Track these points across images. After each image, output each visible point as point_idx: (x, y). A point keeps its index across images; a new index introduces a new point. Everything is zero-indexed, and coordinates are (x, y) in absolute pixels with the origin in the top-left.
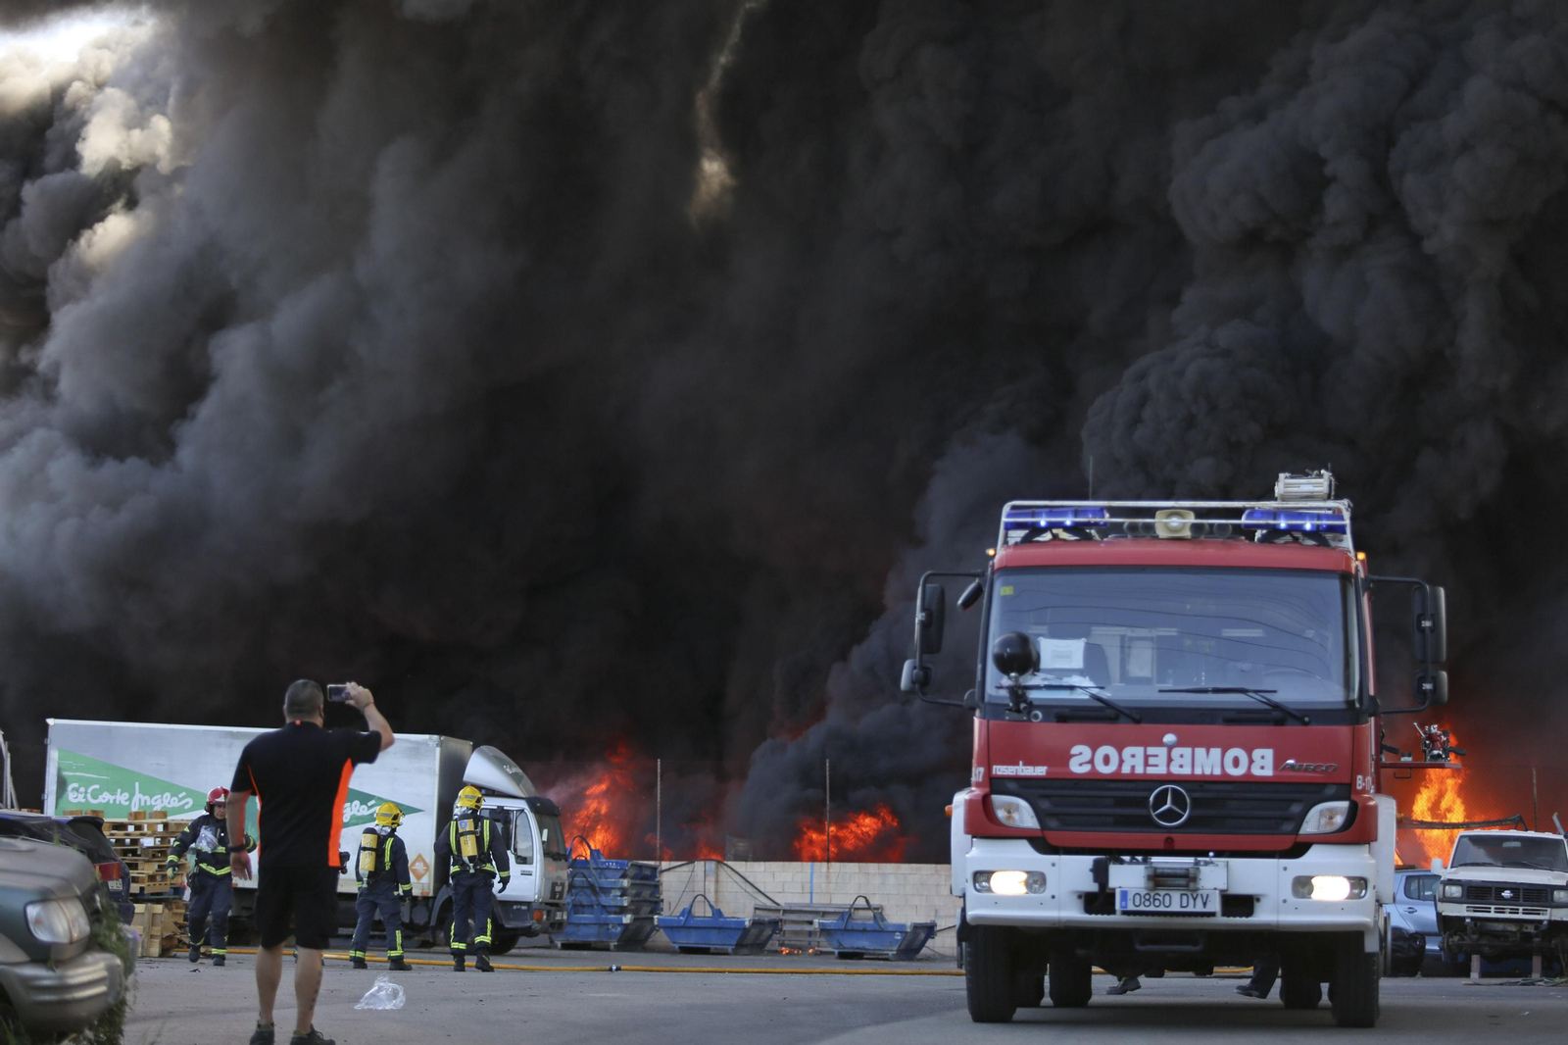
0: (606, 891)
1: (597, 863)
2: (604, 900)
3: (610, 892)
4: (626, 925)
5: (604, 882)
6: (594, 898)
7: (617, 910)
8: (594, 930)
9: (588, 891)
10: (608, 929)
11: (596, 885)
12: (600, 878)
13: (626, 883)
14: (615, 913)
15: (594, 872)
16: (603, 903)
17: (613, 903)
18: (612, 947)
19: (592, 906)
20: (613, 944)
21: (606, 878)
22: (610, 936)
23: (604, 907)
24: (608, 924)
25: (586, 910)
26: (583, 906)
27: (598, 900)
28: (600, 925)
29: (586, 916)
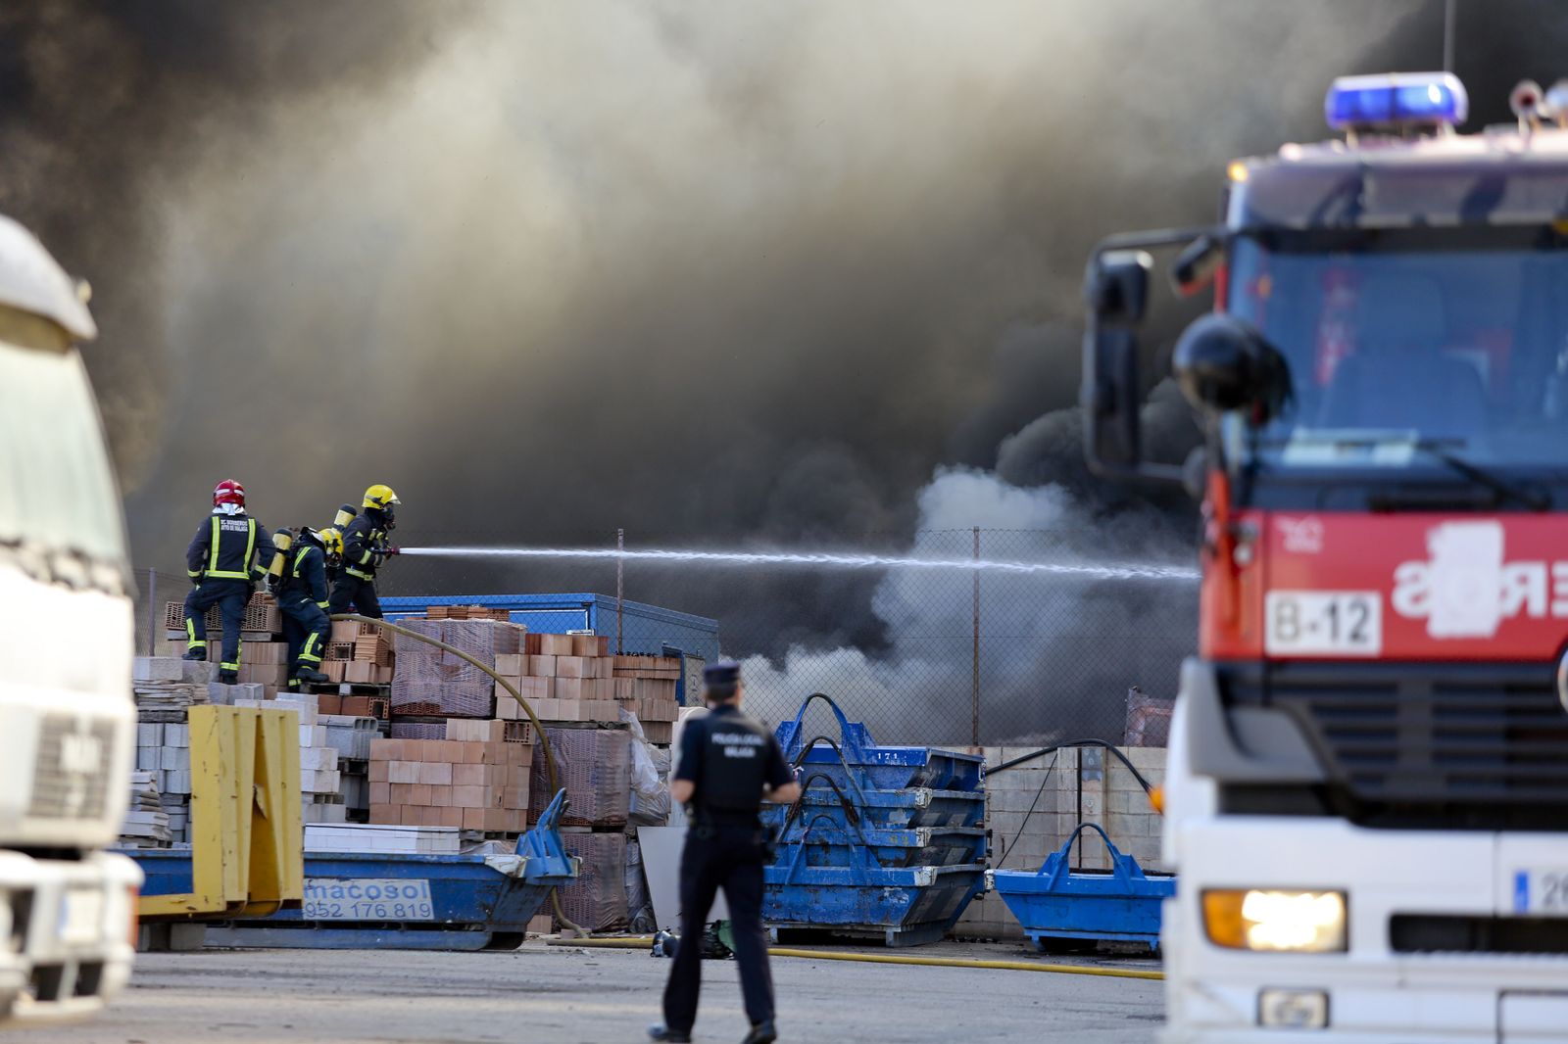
0: (878, 815)
1: (857, 755)
2: (872, 834)
3: (886, 819)
4: (923, 889)
5: (873, 796)
6: (850, 830)
7: (902, 856)
8: (849, 899)
9: (839, 816)
10: (882, 898)
11: (856, 801)
12: (864, 787)
13: (921, 796)
14: (898, 863)
15: (850, 773)
16: (870, 842)
17: (892, 841)
18: (890, 938)
19: (847, 847)
20: (893, 930)
21: (878, 787)
22: (886, 913)
23: (872, 849)
24: (882, 887)
25: (833, 856)
26: (825, 846)
27: (860, 835)
28: (865, 889)
29: (833, 868)
